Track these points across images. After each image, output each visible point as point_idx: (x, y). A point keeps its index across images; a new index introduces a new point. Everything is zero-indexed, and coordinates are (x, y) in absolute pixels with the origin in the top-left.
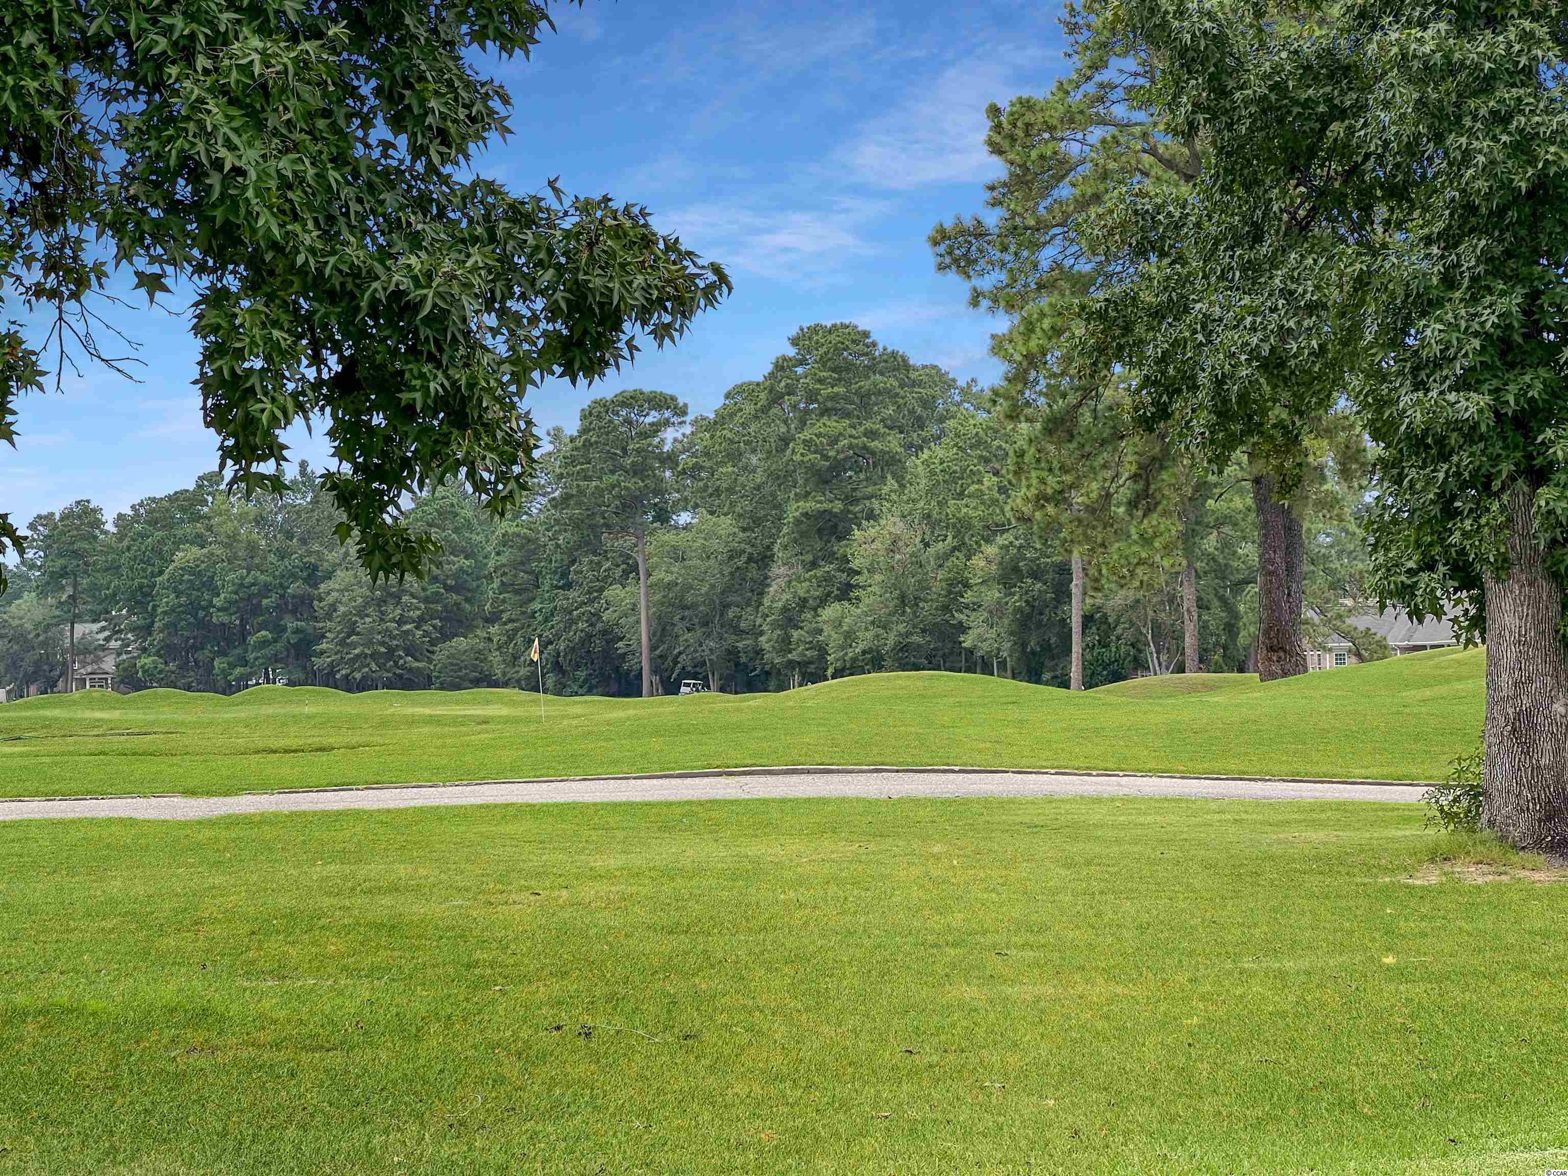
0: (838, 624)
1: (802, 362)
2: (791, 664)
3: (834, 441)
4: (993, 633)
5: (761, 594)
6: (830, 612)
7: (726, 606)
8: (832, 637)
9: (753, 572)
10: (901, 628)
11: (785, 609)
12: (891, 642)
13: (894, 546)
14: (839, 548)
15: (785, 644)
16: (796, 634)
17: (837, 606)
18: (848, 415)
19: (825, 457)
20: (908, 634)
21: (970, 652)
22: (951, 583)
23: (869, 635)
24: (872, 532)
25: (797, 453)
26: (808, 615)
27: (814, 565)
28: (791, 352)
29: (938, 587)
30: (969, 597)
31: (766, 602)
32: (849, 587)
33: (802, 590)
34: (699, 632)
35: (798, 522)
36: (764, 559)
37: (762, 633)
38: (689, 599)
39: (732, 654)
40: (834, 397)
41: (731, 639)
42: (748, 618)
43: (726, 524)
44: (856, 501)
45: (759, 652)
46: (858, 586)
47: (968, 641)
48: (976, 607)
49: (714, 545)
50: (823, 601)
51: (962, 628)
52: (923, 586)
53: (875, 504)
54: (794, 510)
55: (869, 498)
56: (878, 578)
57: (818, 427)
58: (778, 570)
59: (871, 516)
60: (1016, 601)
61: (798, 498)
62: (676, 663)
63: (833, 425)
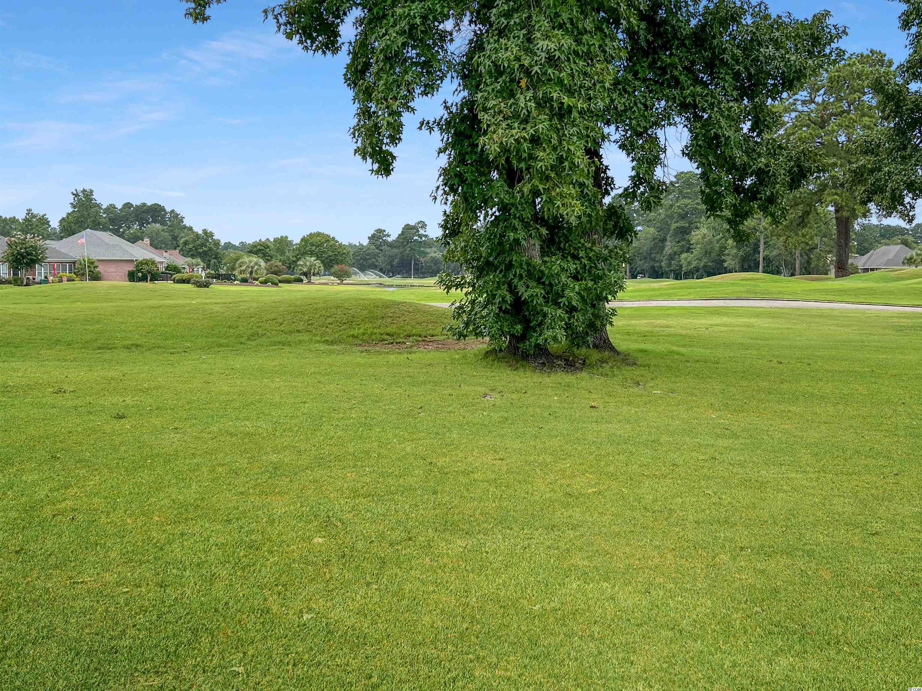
0: (686, 259)
1: (678, 183)
2: (671, 271)
3: (686, 206)
4: (733, 263)
5: (663, 250)
6: (684, 256)
7: (651, 253)
8: (684, 263)
9: (660, 244)
10: (705, 260)
11: (670, 254)
12: (702, 265)
13: (704, 236)
14: (687, 237)
15: (670, 265)
16: (673, 262)
17: (686, 254)
18: (690, 198)
19: (684, 211)
20: (707, 263)
21: (726, 268)
22: (721, 248)
23: (696, 262)
24: (697, 233)
25: (675, 209)
26: (677, 256)
27: (679, 242)
28: (674, 180)
29: (717, 249)
30: (726, 252)
31: (664, 252)
32: (689, 248)
33: (675, 249)
34: (643, 261)
35: (674, 229)
36: (664, 240)
37: (662, 261)
38: (641, 251)
39: (653, 267)
40: (687, 193)
41: (652, 263)
42: (658, 257)
43: (652, 230)
44: (692, 223)
45: (661, 267)
46: (692, 249)
47: (726, 265)
48: (728, 255)
49: (649, 236)
50: (681, 252)
51: (724, 261)
52: (713, 248)
53: (699, 224)
54: (674, 226)
55: (696, 222)
56: (699, 246)
57: (682, 202)
58: (668, 244)
59: (697, 228)
60: (741, 253)
61: (675, 222)
62: (636, 269)
63: (687, 201)
